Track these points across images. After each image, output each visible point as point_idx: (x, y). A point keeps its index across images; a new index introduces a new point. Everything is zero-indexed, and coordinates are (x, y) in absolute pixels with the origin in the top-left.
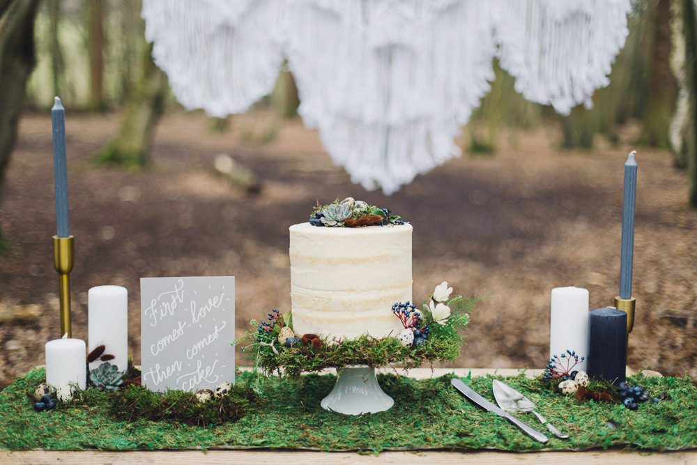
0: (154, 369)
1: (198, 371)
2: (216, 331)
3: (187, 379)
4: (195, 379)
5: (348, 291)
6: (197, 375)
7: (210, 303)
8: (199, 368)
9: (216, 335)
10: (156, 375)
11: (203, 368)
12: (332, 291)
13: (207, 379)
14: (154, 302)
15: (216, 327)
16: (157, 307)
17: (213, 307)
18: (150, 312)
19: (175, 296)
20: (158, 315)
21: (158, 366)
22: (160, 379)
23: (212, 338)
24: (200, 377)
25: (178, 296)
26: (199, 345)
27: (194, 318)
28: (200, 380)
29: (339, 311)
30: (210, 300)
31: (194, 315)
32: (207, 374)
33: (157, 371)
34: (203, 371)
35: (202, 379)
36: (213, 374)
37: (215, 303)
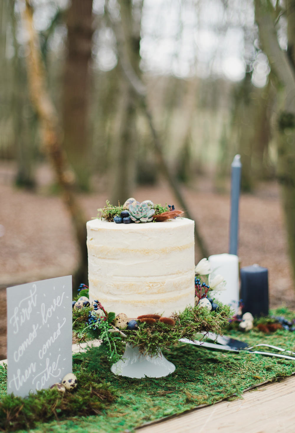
0: (16, 375)
1: (47, 368)
2: (59, 327)
3: (39, 379)
4: (45, 377)
5: (177, 274)
6: (46, 373)
7: (55, 303)
8: (47, 365)
9: (59, 332)
10: (17, 381)
11: (51, 365)
12: (165, 275)
13: (53, 374)
14: (16, 310)
15: (59, 324)
16: (19, 315)
17: (57, 306)
18: (13, 320)
19: (31, 301)
20: (19, 322)
21: (19, 371)
22: (21, 384)
23: (56, 335)
24: (49, 373)
25: (32, 301)
26: (47, 344)
27: (44, 320)
28: (48, 377)
29: (171, 291)
30: (54, 300)
31: (43, 316)
32: (53, 369)
33: (18, 377)
34: (50, 368)
35: (50, 376)
36: (57, 368)
37: (58, 302)
